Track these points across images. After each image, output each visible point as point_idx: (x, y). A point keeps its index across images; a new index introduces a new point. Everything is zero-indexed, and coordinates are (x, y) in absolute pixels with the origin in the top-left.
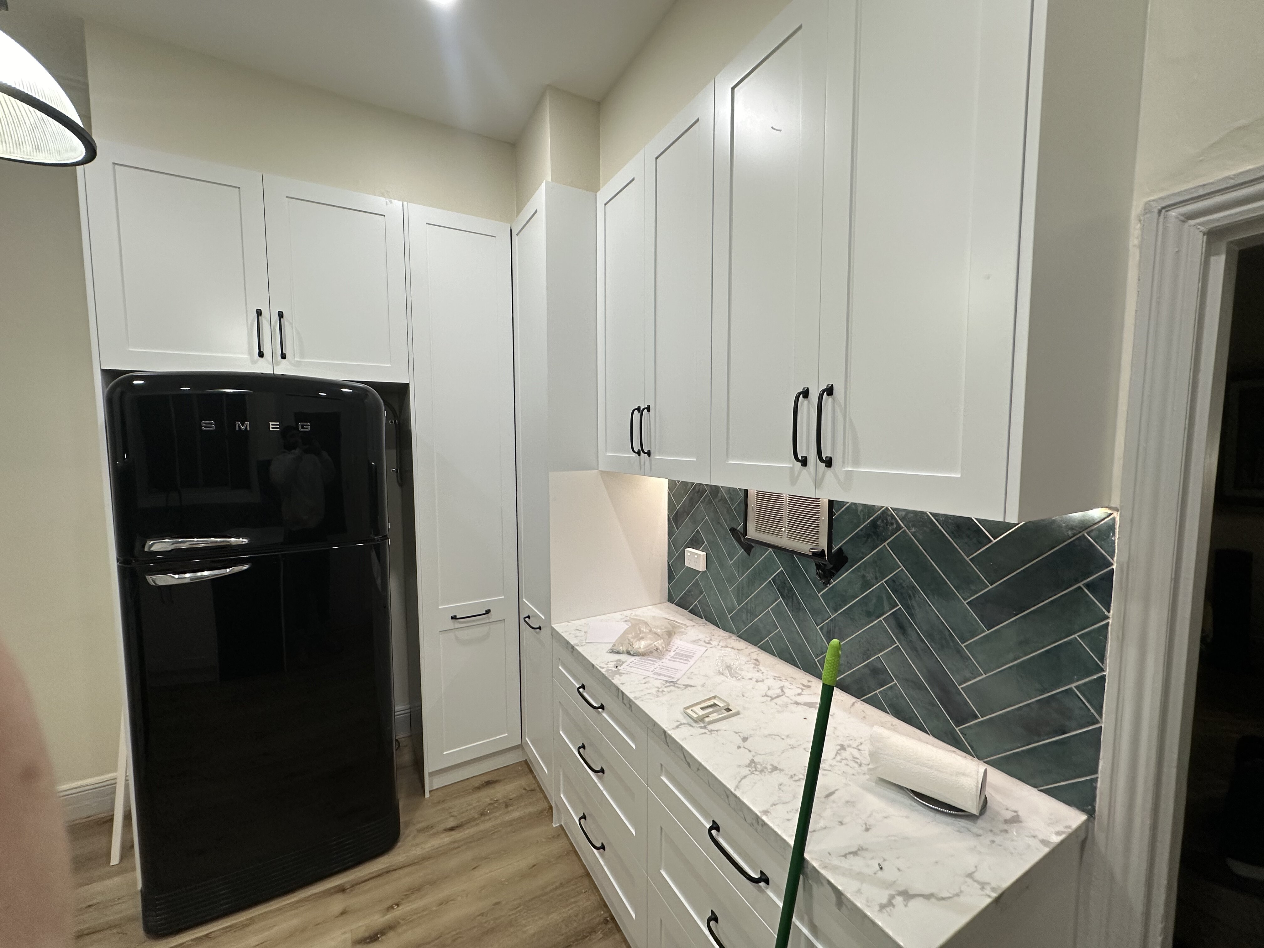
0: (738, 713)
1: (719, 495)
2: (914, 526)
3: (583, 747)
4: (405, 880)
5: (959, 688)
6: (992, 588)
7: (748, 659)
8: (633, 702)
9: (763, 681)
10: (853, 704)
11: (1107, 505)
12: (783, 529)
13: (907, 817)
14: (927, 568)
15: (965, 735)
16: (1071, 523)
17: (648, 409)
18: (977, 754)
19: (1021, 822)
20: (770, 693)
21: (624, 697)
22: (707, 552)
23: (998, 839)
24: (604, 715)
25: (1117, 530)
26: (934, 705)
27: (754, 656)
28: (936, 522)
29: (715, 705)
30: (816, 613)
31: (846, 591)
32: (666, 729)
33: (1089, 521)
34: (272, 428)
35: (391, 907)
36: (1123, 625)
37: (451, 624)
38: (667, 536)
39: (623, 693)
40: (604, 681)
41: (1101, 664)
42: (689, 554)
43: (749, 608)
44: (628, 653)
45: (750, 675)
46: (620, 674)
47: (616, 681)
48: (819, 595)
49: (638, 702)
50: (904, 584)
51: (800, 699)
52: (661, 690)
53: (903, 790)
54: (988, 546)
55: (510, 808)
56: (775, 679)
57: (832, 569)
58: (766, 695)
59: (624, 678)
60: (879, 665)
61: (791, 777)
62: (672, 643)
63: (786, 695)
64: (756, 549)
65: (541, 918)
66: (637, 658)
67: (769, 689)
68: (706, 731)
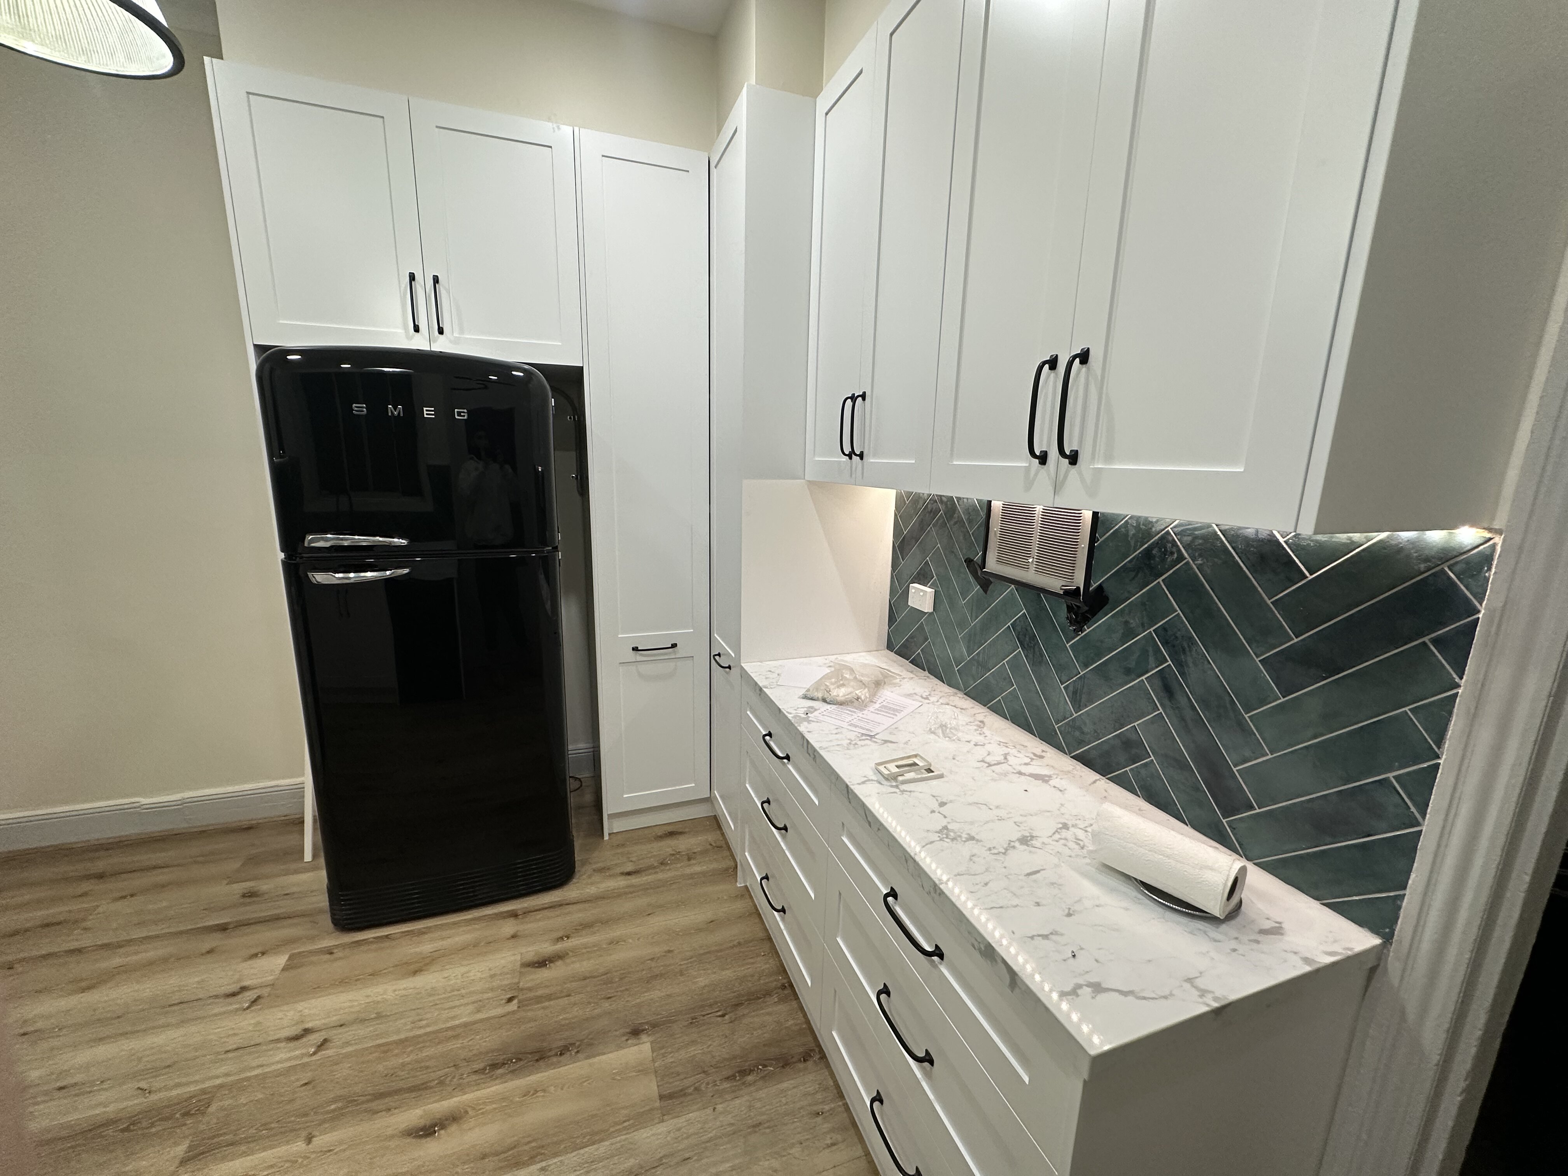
0: (941, 776)
1: (956, 515)
2: (1200, 556)
3: (768, 802)
4: (577, 915)
5: (1235, 770)
6: (1297, 642)
7: (972, 720)
8: (818, 753)
9: (984, 745)
10: (1095, 782)
11: (1486, 526)
12: (1030, 560)
13: (1127, 909)
14: (1210, 612)
15: (1234, 829)
16: (1427, 552)
17: (863, 396)
18: (1247, 853)
19: (1282, 934)
20: (988, 759)
21: (809, 746)
22: (937, 589)
23: (1242, 949)
24: (790, 767)
25: (1495, 562)
26: (1198, 789)
27: (980, 717)
28: (1232, 551)
29: (915, 764)
30: (1061, 668)
31: (1102, 642)
32: (849, 784)
33: (1454, 549)
34: (427, 414)
35: (562, 938)
36: (1480, 695)
37: (632, 656)
38: (890, 569)
39: (808, 741)
40: (789, 726)
41: (1436, 750)
42: (913, 591)
43: (981, 659)
44: (824, 700)
45: (968, 738)
46: (809, 722)
47: (803, 728)
48: (1067, 646)
49: (822, 753)
50: (1179, 634)
51: (1024, 769)
52: (853, 743)
53: (1130, 880)
54: (1300, 584)
55: (693, 862)
56: (999, 745)
57: (1086, 612)
58: (983, 761)
59: (813, 726)
60: (1134, 737)
61: (990, 849)
62: (879, 695)
63: (1009, 763)
64: (995, 586)
65: (715, 973)
66: (834, 707)
67: (988, 755)
68: (897, 790)
